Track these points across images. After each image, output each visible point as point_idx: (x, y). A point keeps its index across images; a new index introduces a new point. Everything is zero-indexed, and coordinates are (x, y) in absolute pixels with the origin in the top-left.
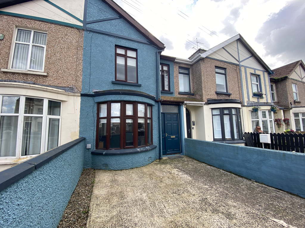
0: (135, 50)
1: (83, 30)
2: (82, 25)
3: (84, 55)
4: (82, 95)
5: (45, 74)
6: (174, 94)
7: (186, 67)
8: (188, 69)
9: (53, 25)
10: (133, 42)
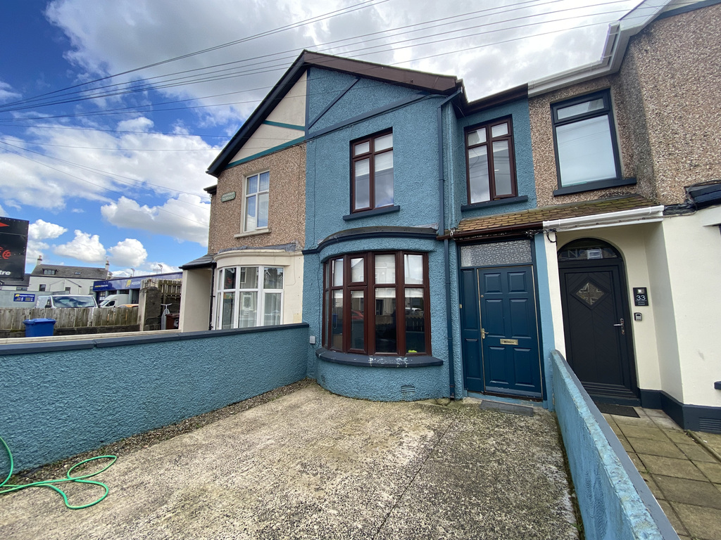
0: (388, 131)
1: (305, 142)
2: (302, 134)
3: (307, 184)
4: (305, 253)
5: (267, 231)
6: (534, 202)
7: (589, 90)
8: (603, 94)
9: (274, 155)
10: (382, 116)
